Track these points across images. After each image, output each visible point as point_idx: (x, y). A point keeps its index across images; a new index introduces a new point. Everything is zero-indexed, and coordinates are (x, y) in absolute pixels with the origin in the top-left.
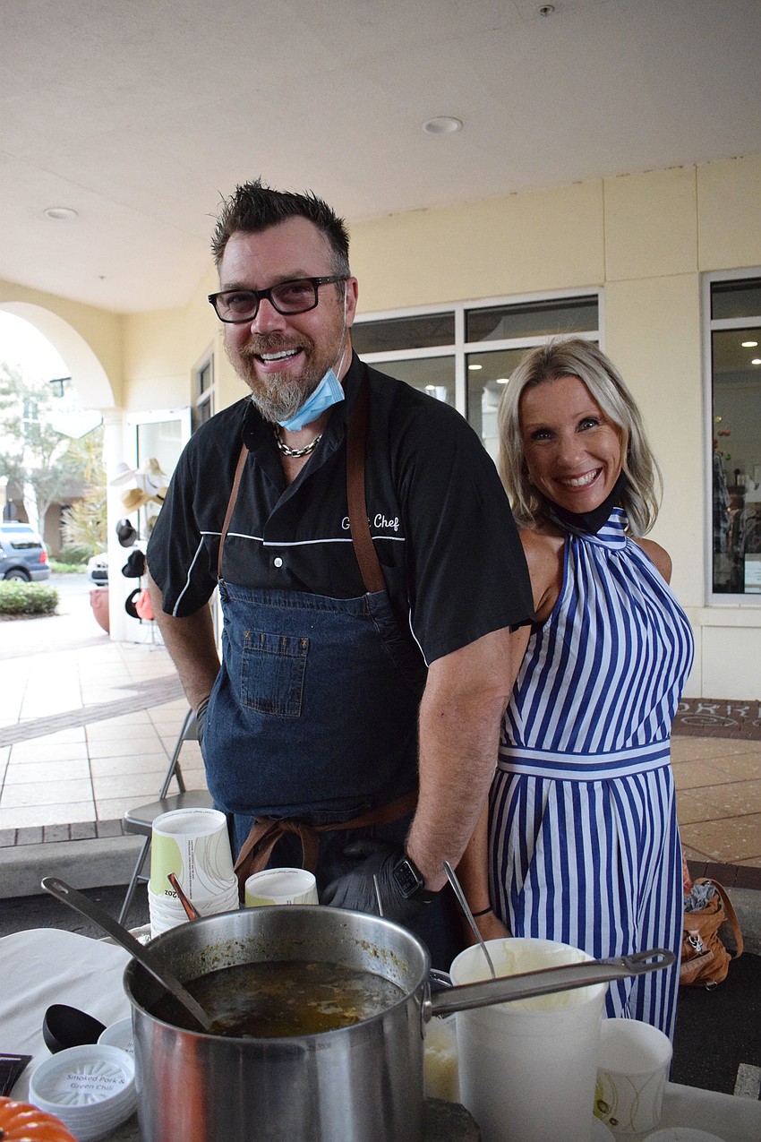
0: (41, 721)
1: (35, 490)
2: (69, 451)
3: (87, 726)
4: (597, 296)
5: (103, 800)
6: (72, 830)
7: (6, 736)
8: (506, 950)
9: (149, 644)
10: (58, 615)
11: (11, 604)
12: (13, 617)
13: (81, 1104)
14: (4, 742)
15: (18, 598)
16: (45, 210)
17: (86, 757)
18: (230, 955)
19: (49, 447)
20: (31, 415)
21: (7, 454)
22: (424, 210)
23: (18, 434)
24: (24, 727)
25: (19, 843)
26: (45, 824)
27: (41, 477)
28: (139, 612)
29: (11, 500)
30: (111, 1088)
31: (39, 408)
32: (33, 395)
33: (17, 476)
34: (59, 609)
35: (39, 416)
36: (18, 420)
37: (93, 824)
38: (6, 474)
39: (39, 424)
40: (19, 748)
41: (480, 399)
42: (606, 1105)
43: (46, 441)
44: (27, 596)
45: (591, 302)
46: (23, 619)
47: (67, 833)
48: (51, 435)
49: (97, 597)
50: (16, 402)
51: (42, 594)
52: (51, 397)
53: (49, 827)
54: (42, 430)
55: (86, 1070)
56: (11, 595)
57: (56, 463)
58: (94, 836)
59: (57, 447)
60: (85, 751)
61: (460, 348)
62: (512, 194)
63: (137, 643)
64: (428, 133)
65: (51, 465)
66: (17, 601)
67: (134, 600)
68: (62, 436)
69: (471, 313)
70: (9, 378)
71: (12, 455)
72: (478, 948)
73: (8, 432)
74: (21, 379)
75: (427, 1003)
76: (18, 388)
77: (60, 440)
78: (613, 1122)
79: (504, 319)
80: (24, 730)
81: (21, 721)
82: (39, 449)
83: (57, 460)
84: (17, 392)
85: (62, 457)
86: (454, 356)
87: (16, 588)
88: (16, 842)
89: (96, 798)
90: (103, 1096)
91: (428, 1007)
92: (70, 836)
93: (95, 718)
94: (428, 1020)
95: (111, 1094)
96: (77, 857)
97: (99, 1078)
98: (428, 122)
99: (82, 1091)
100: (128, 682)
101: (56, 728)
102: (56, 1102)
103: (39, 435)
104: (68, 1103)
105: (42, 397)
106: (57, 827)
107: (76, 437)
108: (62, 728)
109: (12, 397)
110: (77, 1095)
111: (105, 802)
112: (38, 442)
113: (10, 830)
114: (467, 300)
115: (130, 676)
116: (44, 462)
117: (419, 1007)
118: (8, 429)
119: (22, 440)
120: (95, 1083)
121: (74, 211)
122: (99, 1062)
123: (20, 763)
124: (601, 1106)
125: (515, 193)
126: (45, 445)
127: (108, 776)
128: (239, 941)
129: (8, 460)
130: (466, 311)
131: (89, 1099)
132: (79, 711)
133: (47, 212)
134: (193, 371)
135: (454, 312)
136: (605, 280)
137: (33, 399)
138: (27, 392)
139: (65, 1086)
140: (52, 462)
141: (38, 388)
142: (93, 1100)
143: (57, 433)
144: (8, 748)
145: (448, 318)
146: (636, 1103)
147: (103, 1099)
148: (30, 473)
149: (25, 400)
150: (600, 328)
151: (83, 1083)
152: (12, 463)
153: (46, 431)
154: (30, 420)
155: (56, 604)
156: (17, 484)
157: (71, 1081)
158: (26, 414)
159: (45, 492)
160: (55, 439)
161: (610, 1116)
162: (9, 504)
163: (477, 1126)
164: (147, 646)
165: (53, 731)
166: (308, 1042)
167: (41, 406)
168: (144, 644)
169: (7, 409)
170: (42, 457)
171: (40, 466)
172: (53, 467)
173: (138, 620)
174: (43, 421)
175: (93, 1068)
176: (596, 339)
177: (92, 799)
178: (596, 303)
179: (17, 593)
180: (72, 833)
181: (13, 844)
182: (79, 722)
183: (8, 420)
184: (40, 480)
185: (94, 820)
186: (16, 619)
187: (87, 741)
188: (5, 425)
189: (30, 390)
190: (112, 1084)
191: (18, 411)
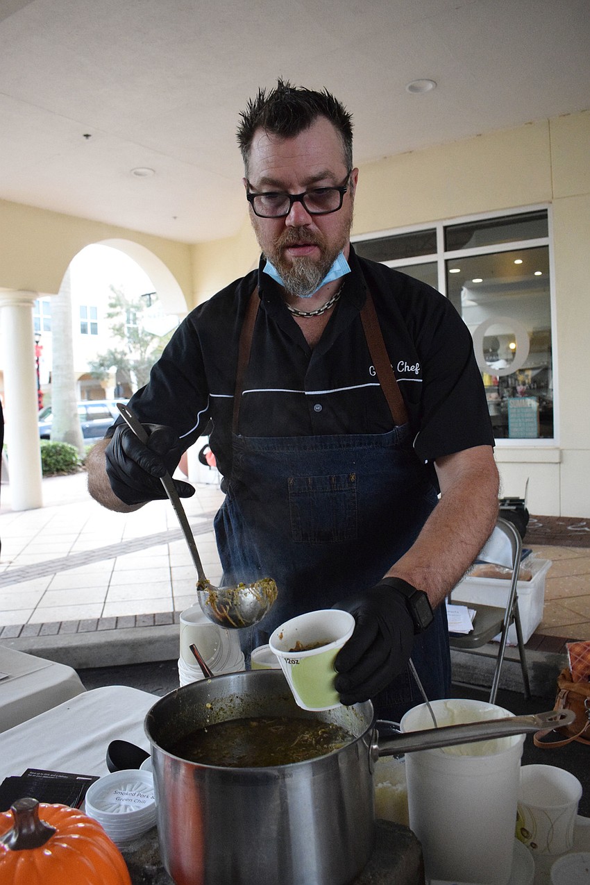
0: (137, 540)
1: (136, 375)
2: (159, 346)
3: (170, 544)
4: (546, 210)
5: (179, 597)
6: (156, 618)
7: (112, 551)
8: (448, 709)
9: (216, 484)
13: (122, 812)
14: (111, 555)
16: (132, 170)
17: (168, 565)
18: (232, 706)
19: (145, 344)
20: (131, 322)
21: (116, 349)
22: (411, 152)
23: (123, 335)
24: (126, 545)
25: (118, 627)
26: (137, 613)
27: (139, 366)
28: (209, 461)
29: (119, 383)
30: (144, 802)
31: (137, 316)
32: (133, 307)
33: (123, 366)
35: (137, 322)
36: (122, 325)
37: (171, 614)
38: (115, 364)
39: (137, 328)
40: (121, 559)
41: (460, 295)
42: (528, 832)
43: (143, 340)
45: (541, 216)
47: (152, 620)
48: (146, 335)
50: (121, 312)
52: (145, 308)
53: (140, 616)
54: (140, 332)
55: (128, 788)
57: (150, 356)
58: (171, 622)
59: (151, 344)
60: (168, 561)
61: (441, 256)
62: (477, 135)
63: (207, 484)
64: (410, 92)
65: (146, 356)
67: (205, 453)
68: (153, 336)
69: (448, 229)
70: (115, 295)
71: (118, 350)
72: (425, 706)
73: (116, 334)
74: (123, 295)
75: (375, 747)
76: (122, 302)
77: (152, 339)
78: (534, 845)
79: (476, 233)
80: (125, 547)
81: (123, 541)
82: (138, 346)
83: (152, 353)
84: (120, 305)
85: (155, 351)
86: (436, 262)
88: (116, 626)
89: (174, 595)
90: (138, 807)
91: (376, 749)
92: (154, 622)
93: (175, 538)
94: (376, 760)
95: (143, 806)
96: (159, 637)
97: (137, 794)
98: (410, 84)
99: (123, 803)
100: (200, 512)
101: (147, 545)
102: (104, 811)
103: (138, 335)
104: (112, 812)
105: (138, 308)
106: (145, 616)
107: (161, 335)
108: (152, 545)
109: (118, 309)
110: (120, 805)
111: (180, 598)
112: (136, 341)
113: (112, 618)
114: (445, 219)
115: (202, 508)
116: (141, 355)
117: (367, 750)
118: (116, 332)
119: (126, 340)
120: (134, 798)
121: (153, 170)
122: (138, 783)
123: (121, 570)
124: (522, 833)
125: (480, 135)
126: (142, 343)
127: (183, 580)
128: (239, 696)
129: (116, 355)
130: (445, 228)
131: (128, 809)
132: (164, 533)
133: (133, 172)
135: (435, 229)
136: (553, 198)
137: (132, 310)
138: (128, 305)
139: (112, 799)
140: (148, 355)
141: (136, 302)
142: (131, 810)
143: (150, 334)
144: (113, 560)
145: (432, 234)
146: (551, 832)
147: (138, 809)
148: (132, 363)
149: (128, 311)
150: (549, 234)
151: (125, 797)
152: (119, 356)
153: (142, 333)
154: (131, 325)
156: (123, 372)
157: (116, 796)
158: (128, 321)
159: (143, 377)
160: (149, 338)
161: (531, 841)
162: (118, 386)
163: (419, 843)
164: (215, 486)
165: (145, 547)
166: (279, 771)
167: (139, 315)
168: (212, 484)
169: (115, 318)
170: (140, 352)
171: (138, 358)
172: (148, 358)
173: (208, 467)
174: (140, 325)
175: (133, 786)
176: (546, 244)
177: (171, 596)
178: (546, 217)
180: (156, 620)
181: (114, 627)
182: (165, 541)
183: (115, 325)
184: (139, 368)
185: (172, 611)
187: (169, 555)
188: (113, 329)
189: (130, 303)
190: (145, 799)
191: (122, 319)
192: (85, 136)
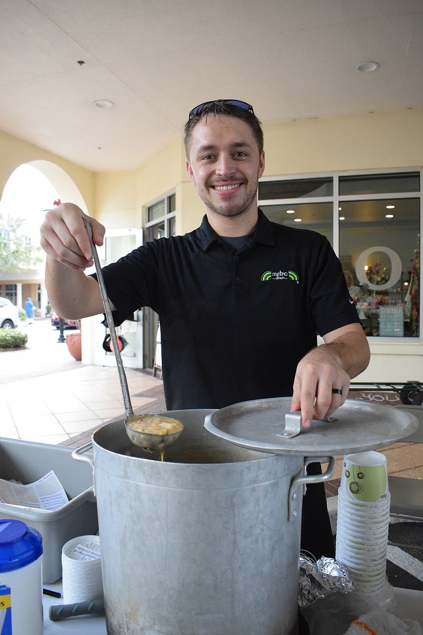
4: (420, 172)
10: (28, 349)
11: (3, 342)
12: (4, 349)
15: (7, 338)
16: (95, 101)
34: (27, 345)
44: (12, 337)
45: (415, 175)
46: (10, 351)
49: (71, 339)
51: (20, 336)
56: (3, 336)
61: (336, 198)
62: (370, 112)
64: (358, 71)
66: (7, 340)
67: (107, 341)
86: (333, 202)
87: (6, 333)
98: (359, 65)
114: (341, 171)
121: (113, 103)
125: (372, 112)
133: (95, 103)
134: (143, 207)
135: (332, 178)
145: (330, 180)
150: (421, 190)
155: (26, 341)
176: (419, 197)
178: (419, 176)
179: (6, 336)
186: (7, 351)
192: (79, 62)
